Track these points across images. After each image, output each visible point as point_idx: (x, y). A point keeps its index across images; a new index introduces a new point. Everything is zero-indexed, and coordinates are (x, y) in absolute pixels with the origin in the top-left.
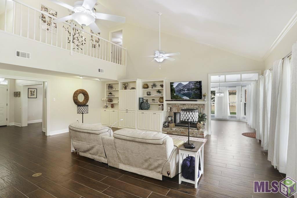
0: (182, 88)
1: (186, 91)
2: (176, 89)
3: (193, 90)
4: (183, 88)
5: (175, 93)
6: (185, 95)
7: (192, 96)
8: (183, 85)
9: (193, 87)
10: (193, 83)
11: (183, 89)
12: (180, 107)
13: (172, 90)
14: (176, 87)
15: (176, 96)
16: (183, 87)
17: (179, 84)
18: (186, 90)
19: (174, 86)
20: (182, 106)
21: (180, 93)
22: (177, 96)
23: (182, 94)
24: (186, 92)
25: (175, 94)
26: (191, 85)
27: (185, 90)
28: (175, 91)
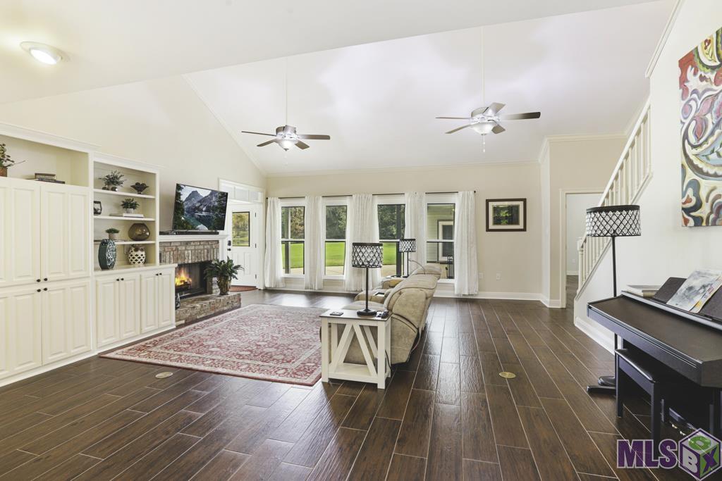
0: (197, 205)
1: (205, 211)
2: (186, 204)
3: (216, 210)
4: (199, 204)
5: (183, 214)
6: (202, 220)
7: (212, 224)
8: (201, 198)
9: (216, 204)
10: (216, 196)
11: (199, 207)
12: (180, 249)
13: (178, 206)
14: (188, 199)
15: (184, 222)
16: (199, 202)
17: (193, 192)
18: (204, 209)
19: (183, 198)
20: (184, 248)
21: (193, 216)
22: (186, 222)
23: (197, 219)
24: (204, 214)
25: (183, 218)
26: (214, 199)
27: (201, 211)
28: (183, 210)
